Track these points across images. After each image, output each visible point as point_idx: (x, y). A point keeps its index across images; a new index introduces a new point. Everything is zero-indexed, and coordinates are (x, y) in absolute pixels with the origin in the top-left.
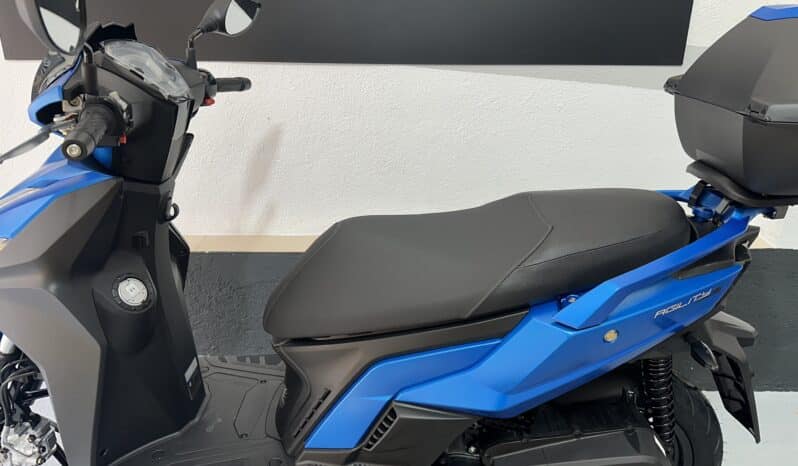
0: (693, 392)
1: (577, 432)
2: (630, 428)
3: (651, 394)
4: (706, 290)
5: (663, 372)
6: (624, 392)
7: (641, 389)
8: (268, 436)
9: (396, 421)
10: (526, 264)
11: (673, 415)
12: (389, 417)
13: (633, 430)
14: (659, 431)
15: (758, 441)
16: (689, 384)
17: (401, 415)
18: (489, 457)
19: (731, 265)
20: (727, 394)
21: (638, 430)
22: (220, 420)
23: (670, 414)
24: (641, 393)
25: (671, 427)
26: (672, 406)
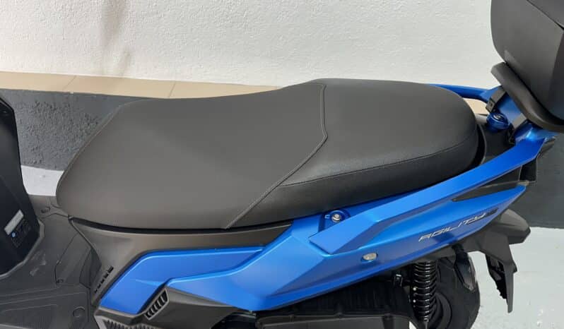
1: (340, 313)
2: (388, 315)
4: (479, 214)
5: (428, 267)
8: (80, 282)
9: (167, 303)
10: (285, 183)
12: (162, 298)
15: (510, 310)
17: (172, 298)
18: (261, 324)
19: (513, 186)
22: (44, 263)
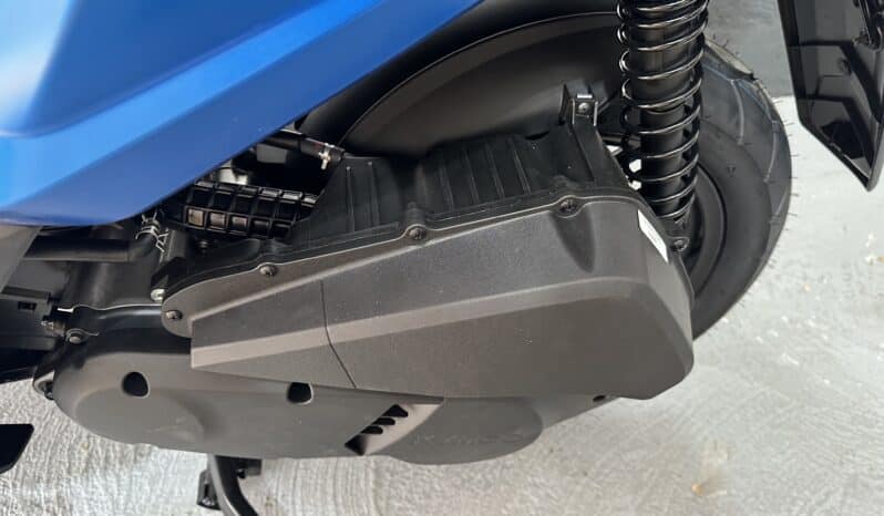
0: (745, 84)
2: (565, 200)
3: (639, 96)
6: (567, 97)
7: (613, 83)
11: (695, 148)
13: (575, 206)
14: (653, 196)
16: (738, 66)
20: (810, 90)
21: (592, 204)
23: (687, 146)
24: (614, 93)
25: (687, 180)
26: (696, 123)
